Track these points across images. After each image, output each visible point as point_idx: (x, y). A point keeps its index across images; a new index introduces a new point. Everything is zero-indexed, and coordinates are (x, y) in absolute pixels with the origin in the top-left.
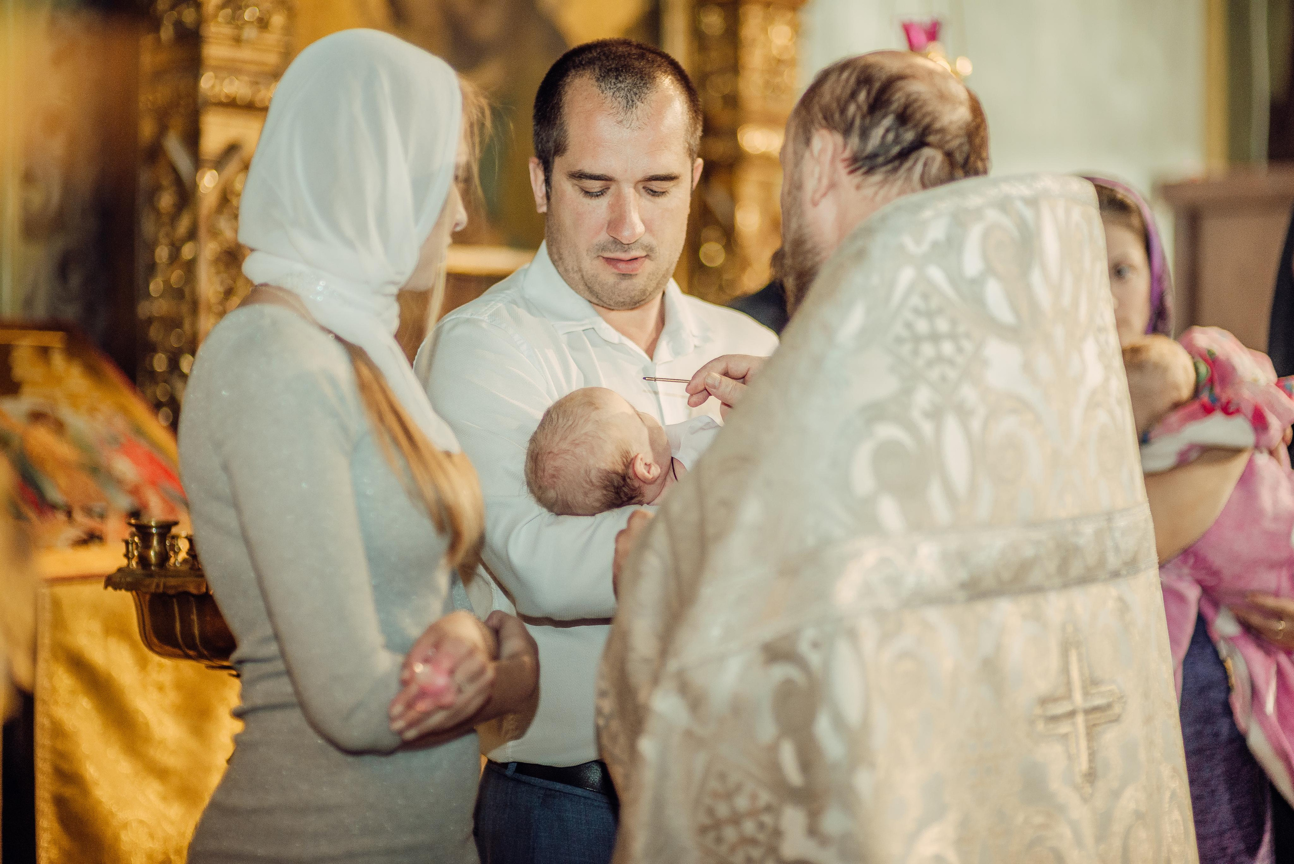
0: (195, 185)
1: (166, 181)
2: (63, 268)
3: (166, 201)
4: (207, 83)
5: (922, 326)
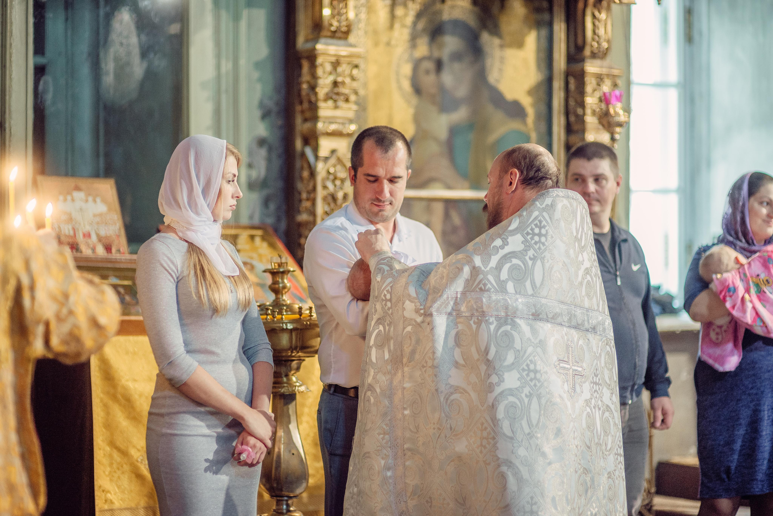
0: (315, 167)
1: (305, 166)
2: (266, 202)
3: (306, 174)
4: (320, 125)
5: (537, 231)
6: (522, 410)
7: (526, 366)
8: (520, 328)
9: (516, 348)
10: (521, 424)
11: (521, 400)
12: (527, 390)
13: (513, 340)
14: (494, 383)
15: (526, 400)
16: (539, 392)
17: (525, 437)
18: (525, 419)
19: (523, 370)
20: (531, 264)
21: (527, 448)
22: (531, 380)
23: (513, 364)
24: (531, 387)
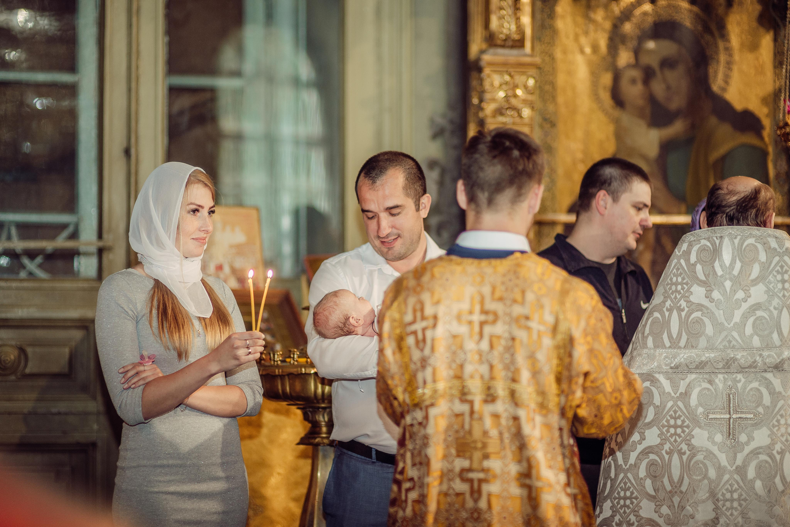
6: (663, 467)
7: (666, 421)
8: (659, 384)
9: (655, 404)
10: (662, 482)
11: (662, 458)
12: (667, 447)
13: (653, 395)
14: (637, 442)
15: (667, 457)
16: (679, 448)
17: (667, 495)
18: (666, 476)
19: (663, 426)
20: (668, 315)
21: (670, 506)
22: (672, 435)
23: (652, 421)
24: (671, 443)
